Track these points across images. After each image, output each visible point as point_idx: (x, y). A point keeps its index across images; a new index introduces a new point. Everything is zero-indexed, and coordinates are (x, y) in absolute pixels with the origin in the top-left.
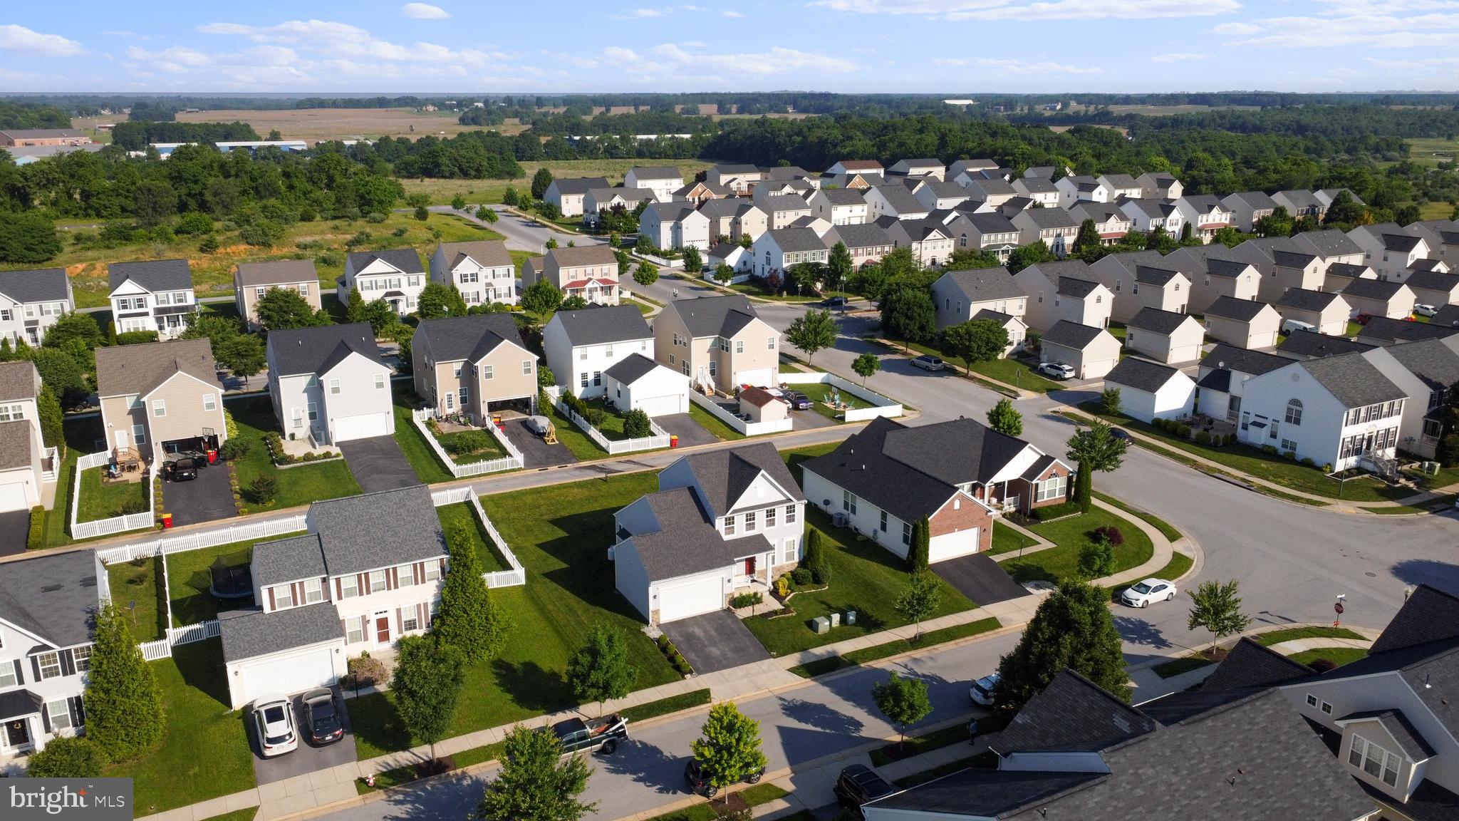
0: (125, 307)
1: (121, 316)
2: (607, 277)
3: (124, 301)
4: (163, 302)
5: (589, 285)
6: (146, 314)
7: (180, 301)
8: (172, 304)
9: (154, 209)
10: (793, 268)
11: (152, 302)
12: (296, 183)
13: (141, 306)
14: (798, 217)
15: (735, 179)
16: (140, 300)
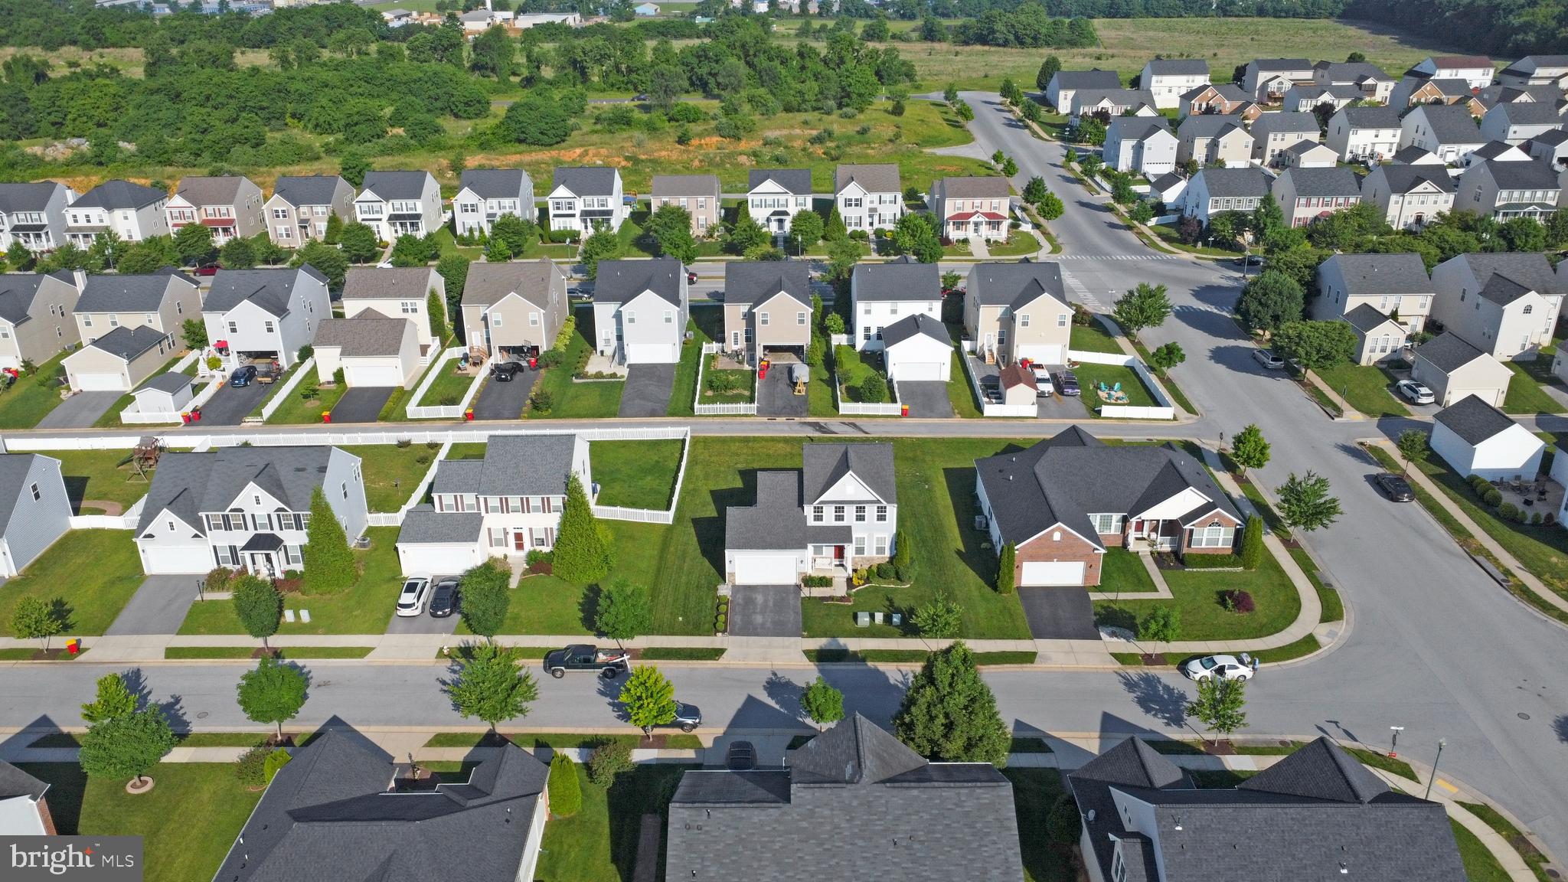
0: (558, 208)
1: (555, 216)
2: (996, 211)
3: (558, 203)
4: (589, 205)
5: (973, 219)
6: (573, 216)
7: (603, 205)
8: (596, 208)
9: (665, 91)
10: (1220, 215)
11: (580, 205)
12: (808, 63)
13: (570, 208)
14: (1300, 140)
15: (1278, 77)
16: (570, 203)
